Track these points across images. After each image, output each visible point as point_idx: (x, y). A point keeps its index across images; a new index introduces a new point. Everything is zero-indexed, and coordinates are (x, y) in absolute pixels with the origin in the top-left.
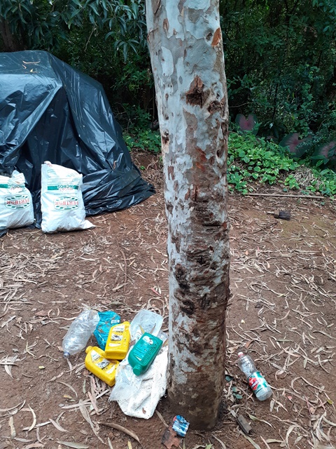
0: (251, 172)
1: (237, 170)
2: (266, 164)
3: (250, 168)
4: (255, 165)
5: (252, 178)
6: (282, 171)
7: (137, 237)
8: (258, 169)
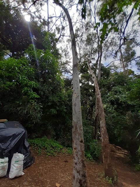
0: (55, 149)
1: (52, 149)
2: (58, 147)
3: (54, 148)
4: (55, 148)
5: (55, 151)
6: (61, 149)
7: (38, 175)
8: (56, 148)
